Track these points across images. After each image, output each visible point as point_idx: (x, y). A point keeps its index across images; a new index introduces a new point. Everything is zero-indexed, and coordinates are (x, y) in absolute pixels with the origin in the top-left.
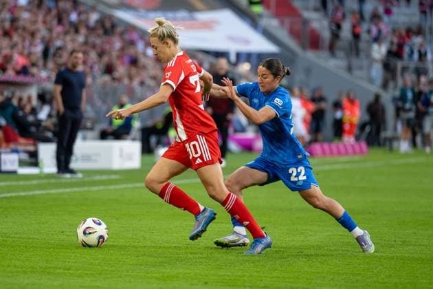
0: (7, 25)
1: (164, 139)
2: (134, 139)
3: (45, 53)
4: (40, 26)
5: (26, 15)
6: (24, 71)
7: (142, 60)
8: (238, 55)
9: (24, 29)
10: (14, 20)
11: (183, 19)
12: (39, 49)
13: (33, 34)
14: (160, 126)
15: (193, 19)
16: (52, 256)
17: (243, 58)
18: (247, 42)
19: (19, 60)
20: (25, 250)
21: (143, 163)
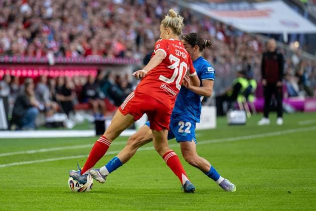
0: (107, 19)
1: (234, 104)
2: (210, 105)
3: (138, 41)
4: (133, 19)
5: (121, 11)
6: (121, 55)
7: (214, 43)
8: (289, 36)
9: (121, 22)
10: (112, 15)
11: (245, 9)
12: (132, 37)
13: (127, 26)
14: (230, 94)
15: (253, 9)
16: (150, 199)
17: (293, 38)
18: (296, 25)
19: (117, 47)
20: (128, 195)
21: (218, 124)
